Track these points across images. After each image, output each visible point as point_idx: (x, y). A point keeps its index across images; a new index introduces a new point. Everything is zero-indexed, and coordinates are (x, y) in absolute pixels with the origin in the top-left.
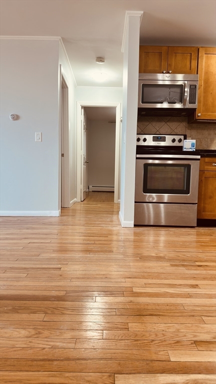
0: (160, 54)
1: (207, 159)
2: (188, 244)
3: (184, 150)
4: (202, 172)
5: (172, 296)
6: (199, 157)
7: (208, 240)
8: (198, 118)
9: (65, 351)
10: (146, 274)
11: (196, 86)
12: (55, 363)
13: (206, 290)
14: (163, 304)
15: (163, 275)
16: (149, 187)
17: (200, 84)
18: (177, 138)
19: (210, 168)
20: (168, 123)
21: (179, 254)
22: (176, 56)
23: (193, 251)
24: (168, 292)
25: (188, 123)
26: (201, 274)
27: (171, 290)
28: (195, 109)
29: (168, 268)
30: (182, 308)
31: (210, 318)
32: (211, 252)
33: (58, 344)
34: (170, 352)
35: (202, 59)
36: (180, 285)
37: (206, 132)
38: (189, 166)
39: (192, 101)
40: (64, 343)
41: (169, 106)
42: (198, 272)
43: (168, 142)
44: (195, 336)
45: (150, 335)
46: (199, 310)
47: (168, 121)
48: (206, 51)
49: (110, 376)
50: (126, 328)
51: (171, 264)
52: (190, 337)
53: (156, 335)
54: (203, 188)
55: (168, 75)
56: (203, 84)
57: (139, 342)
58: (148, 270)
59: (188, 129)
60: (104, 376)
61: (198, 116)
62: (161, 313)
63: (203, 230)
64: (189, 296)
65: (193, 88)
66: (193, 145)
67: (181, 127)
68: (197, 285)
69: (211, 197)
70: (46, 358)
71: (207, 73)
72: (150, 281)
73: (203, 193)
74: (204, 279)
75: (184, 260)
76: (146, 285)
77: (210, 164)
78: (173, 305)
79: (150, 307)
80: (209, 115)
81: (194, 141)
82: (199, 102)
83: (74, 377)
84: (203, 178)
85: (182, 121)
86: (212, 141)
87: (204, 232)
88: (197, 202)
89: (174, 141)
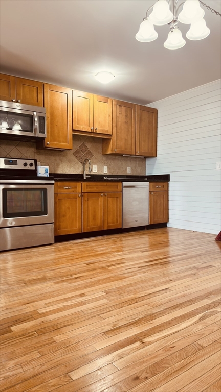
0: (9, 82)
1: (59, 184)
2: (57, 261)
3: (39, 175)
4: (56, 194)
5: (71, 307)
6: (53, 182)
7: (69, 254)
8: (47, 146)
9: (18, 376)
10: (40, 296)
11: (44, 118)
12: (17, 387)
13: (91, 296)
14: (69, 316)
15: (54, 293)
16: (9, 211)
17: (47, 116)
18: (29, 162)
19: (62, 191)
20: (18, 148)
21: (55, 272)
22: (23, 87)
23: (64, 266)
24: (66, 306)
25: (37, 149)
26: (82, 284)
27: (68, 303)
28: (44, 139)
29: (54, 286)
30: (83, 314)
31: (105, 314)
32: (78, 264)
33: (8, 374)
34: (94, 345)
35: (47, 94)
36: (72, 297)
37: (53, 158)
38: (45, 190)
39: (42, 131)
40: (12, 371)
41: (21, 133)
42: (78, 283)
43: (20, 166)
44: (102, 329)
45: (74, 340)
46: (95, 312)
47: (18, 145)
48: (50, 87)
49: (65, 376)
50: (53, 342)
51: (55, 282)
52: (100, 331)
53: (78, 338)
54: (58, 209)
55: (18, 104)
56: (49, 116)
57: (69, 347)
58: (39, 293)
59: (37, 154)
60: (61, 378)
61: (47, 144)
62: (71, 323)
63: (61, 245)
64: (83, 303)
65: (42, 119)
66: (46, 171)
67: (30, 152)
68: (83, 294)
69: (64, 216)
70: (6, 387)
71: (52, 107)
72: (47, 301)
73: (58, 213)
74: (86, 287)
75: (62, 276)
76: (47, 305)
77: (62, 187)
78: (76, 313)
79: (60, 321)
80: (56, 144)
81: (47, 167)
82: (48, 132)
83: (40, 388)
84: (57, 200)
85: (31, 147)
86: (58, 165)
87: (63, 247)
88: (53, 221)
89: (25, 165)
